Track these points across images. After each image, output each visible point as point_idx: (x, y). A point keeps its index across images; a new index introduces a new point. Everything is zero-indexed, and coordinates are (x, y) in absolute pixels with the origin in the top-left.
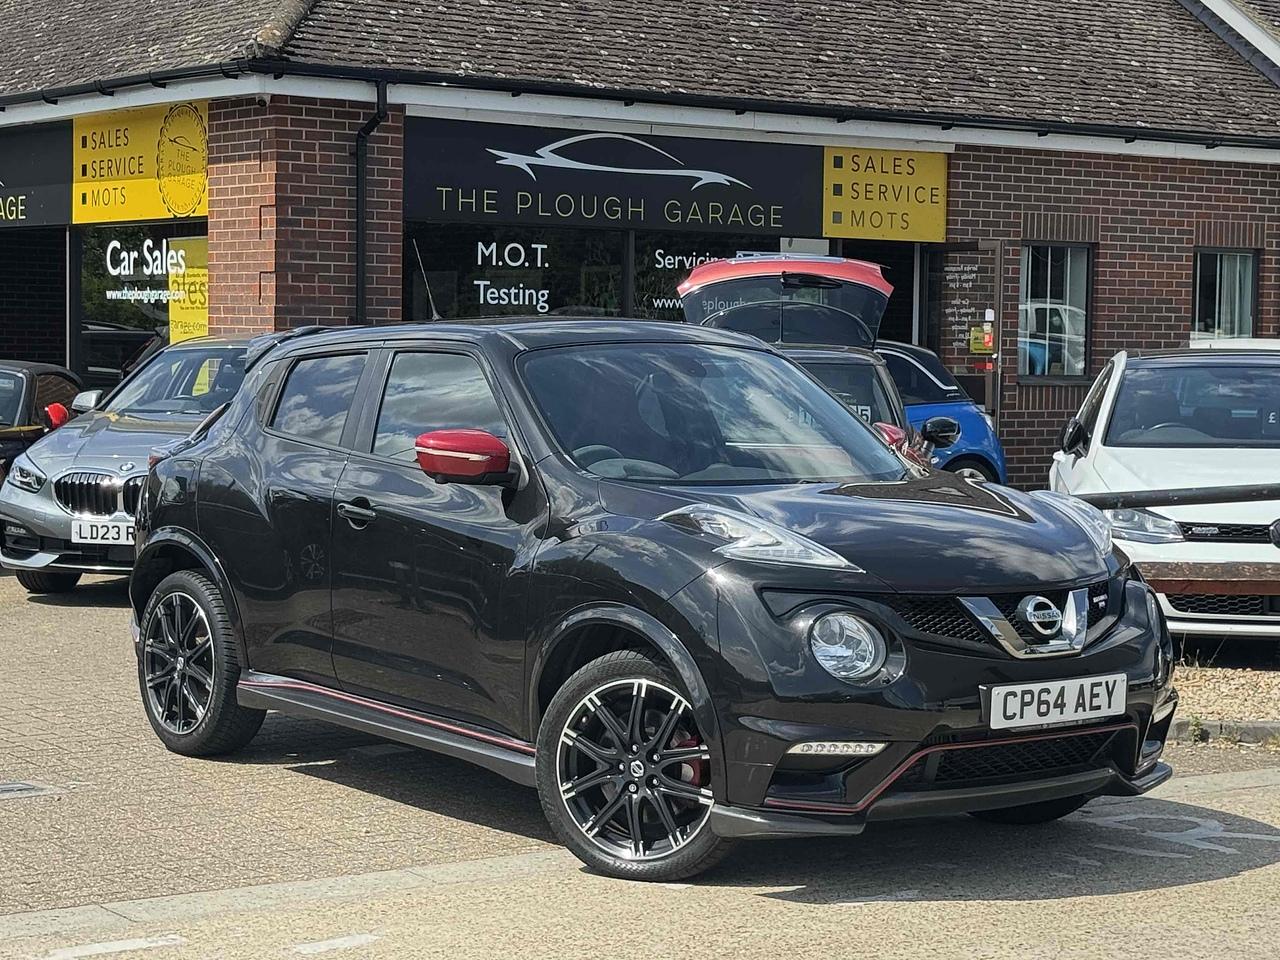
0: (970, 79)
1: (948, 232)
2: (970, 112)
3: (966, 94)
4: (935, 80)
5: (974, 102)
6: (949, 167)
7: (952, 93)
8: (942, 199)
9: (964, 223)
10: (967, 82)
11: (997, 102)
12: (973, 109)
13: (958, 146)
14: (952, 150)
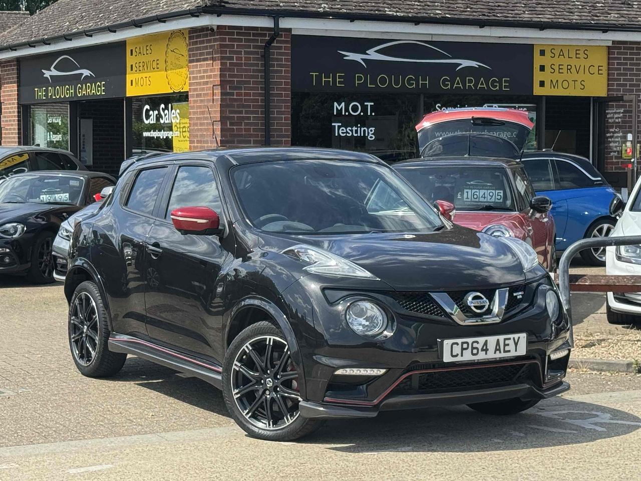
0: (622, 4)
1: (609, 90)
2: (620, 22)
3: (618, 12)
4: (600, 5)
5: (623, 17)
6: (609, 54)
7: (610, 12)
8: (604, 72)
9: (618, 85)
10: (620, 6)
11: (637, 16)
12: (622, 21)
13: (614, 42)
14: (610, 44)
